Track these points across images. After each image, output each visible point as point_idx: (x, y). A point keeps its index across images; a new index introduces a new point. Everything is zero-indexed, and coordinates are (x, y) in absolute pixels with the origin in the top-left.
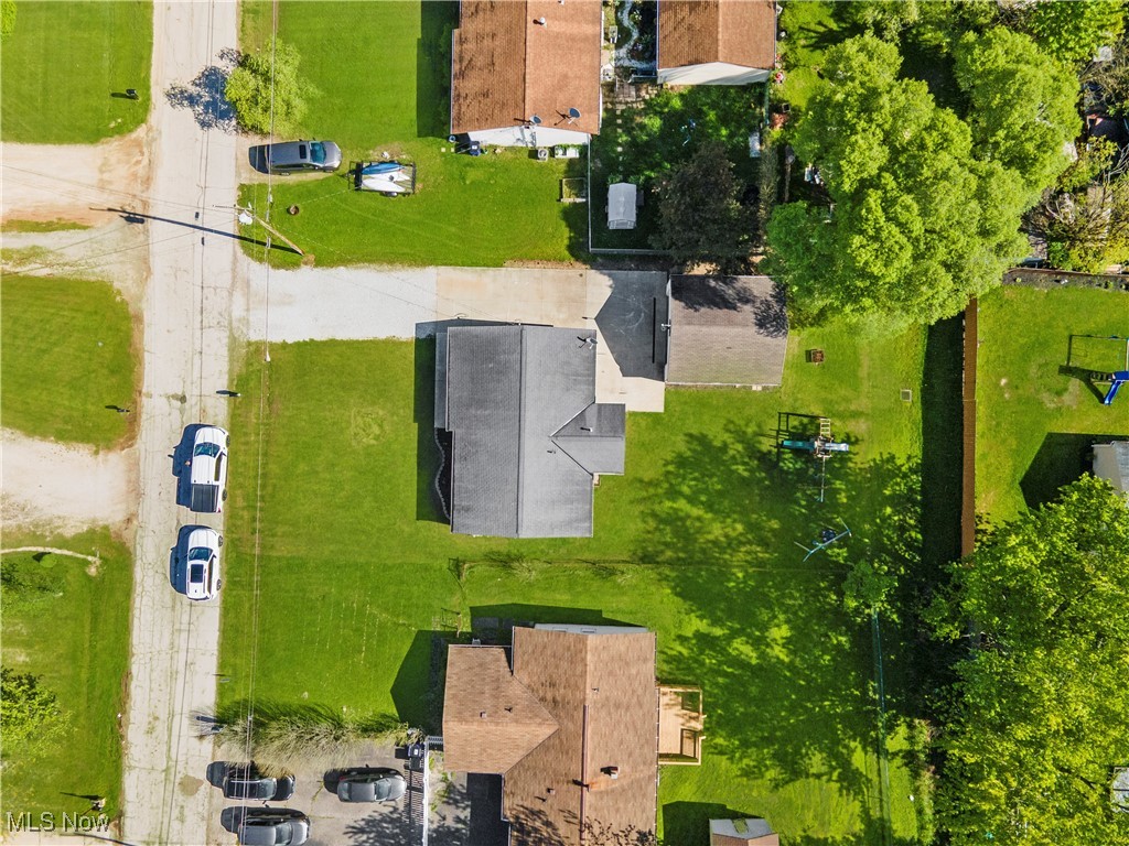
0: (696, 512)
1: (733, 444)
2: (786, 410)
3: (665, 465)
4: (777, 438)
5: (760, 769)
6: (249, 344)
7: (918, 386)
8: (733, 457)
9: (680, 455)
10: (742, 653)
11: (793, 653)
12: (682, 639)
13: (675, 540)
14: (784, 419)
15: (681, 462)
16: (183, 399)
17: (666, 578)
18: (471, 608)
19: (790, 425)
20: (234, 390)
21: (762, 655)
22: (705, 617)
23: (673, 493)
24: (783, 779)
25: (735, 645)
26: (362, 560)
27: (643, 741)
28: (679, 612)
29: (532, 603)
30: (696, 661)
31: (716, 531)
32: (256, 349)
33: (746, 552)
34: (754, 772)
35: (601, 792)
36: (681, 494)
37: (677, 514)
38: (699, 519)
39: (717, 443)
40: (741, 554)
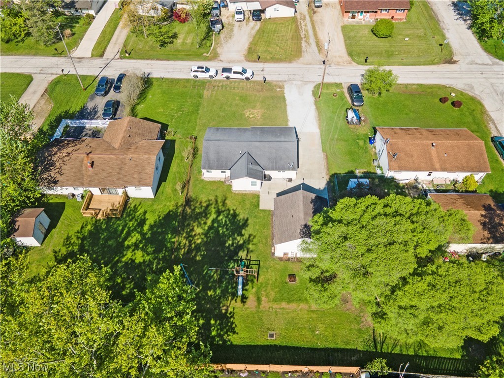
0: (209, 222)
1: (243, 239)
2: (261, 264)
3: (233, 210)
4: (246, 259)
5: (68, 244)
6: (283, 85)
7: (278, 343)
8: (236, 239)
9: (238, 215)
10: (132, 237)
11: (126, 263)
12: (145, 212)
13: (196, 213)
14: (257, 263)
15: (235, 215)
16: (262, 71)
17: (177, 208)
18: (175, 140)
19: (253, 266)
20: (266, 81)
21: (129, 247)
22: (155, 222)
23: (219, 213)
24: (58, 256)
25: (137, 235)
26: (200, 112)
27: (101, 180)
28: (159, 212)
29: (174, 159)
30: (133, 218)
31: (198, 230)
32: (282, 87)
33: (186, 244)
34: (67, 241)
35: (83, 161)
36: (219, 216)
37: (209, 213)
38: (205, 223)
39: (243, 232)
40: (185, 241)
